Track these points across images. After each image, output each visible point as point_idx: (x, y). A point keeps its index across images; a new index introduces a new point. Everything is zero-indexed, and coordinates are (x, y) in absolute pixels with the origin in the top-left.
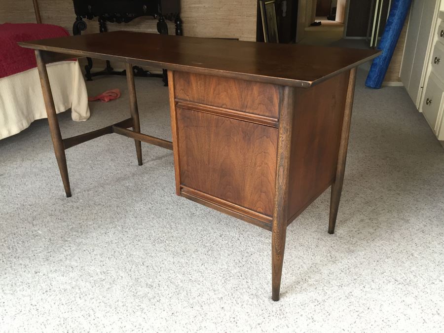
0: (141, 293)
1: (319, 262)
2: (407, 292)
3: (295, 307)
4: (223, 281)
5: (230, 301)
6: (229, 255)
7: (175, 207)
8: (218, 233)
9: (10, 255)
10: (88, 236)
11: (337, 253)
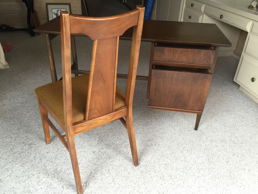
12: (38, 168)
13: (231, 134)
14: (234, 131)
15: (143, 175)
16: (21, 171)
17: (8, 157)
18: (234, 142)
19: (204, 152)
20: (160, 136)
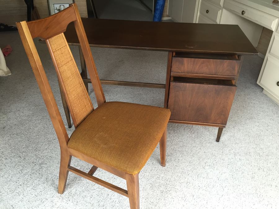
2: (254, 121)
4: (194, 142)
5: (204, 149)
12: (51, 191)
13: (256, 145)
14: (259, 142)
15: (164, 195)
16: (33, 195)
17: (18, 180)
18: (259, 154)
19: (228, 166)
20: (179, 149)
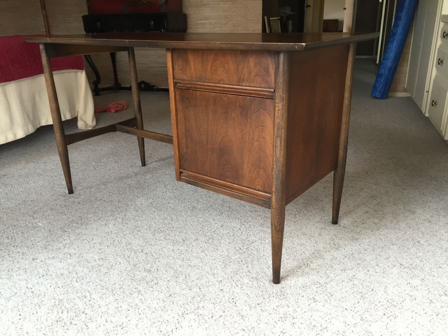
0: (139, 277)
1: (322, 249)
2: (413, 275)
3: (296, 288)
4: (223, 266)
5: (229, 284)
6: (230, 243)
7: (177, 201)
8: (219, 224)
9: (8, 244)
10: (88, 228)
11: (341, 241)
